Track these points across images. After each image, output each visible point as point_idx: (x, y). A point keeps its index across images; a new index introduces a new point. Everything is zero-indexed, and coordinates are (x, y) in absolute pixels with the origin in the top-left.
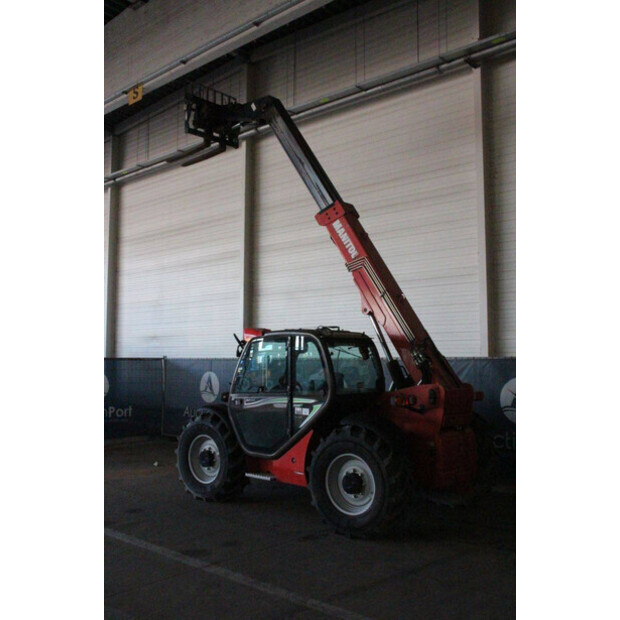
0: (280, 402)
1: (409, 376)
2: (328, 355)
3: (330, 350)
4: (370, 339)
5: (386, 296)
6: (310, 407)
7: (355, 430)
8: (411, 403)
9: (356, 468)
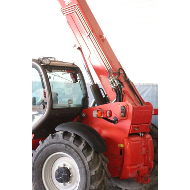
1: (106, 96)
2: (47, 79)
3: (49, 74)
4: (78, 68)
5: (91, 36)
7: (66, 134)
8: (108, 115)
9: (66, 163)
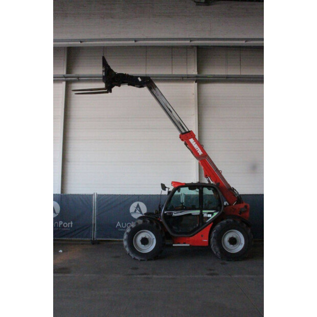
0: (197, 212)
6: (212, 214)
